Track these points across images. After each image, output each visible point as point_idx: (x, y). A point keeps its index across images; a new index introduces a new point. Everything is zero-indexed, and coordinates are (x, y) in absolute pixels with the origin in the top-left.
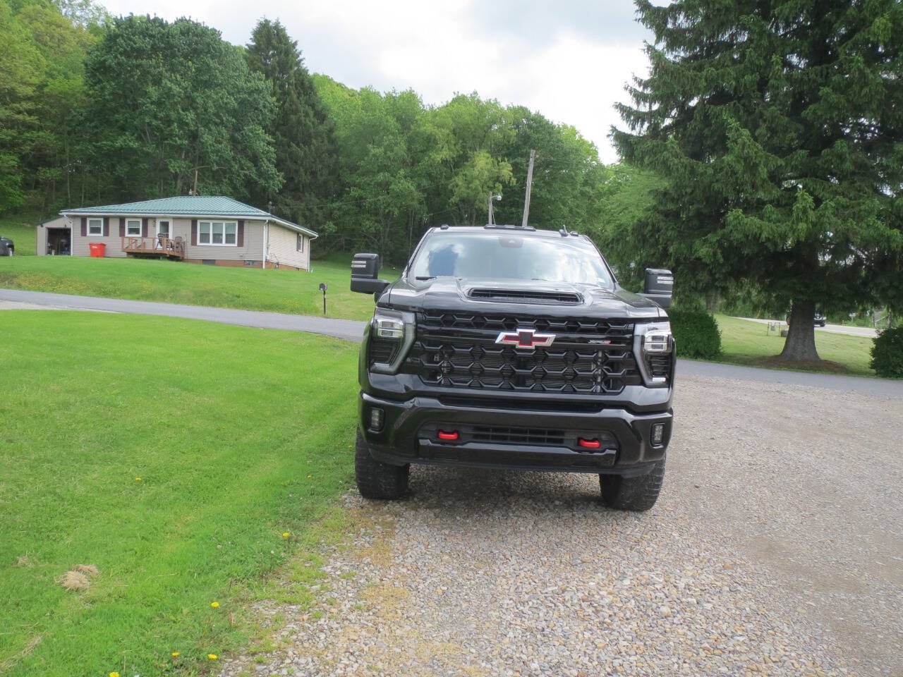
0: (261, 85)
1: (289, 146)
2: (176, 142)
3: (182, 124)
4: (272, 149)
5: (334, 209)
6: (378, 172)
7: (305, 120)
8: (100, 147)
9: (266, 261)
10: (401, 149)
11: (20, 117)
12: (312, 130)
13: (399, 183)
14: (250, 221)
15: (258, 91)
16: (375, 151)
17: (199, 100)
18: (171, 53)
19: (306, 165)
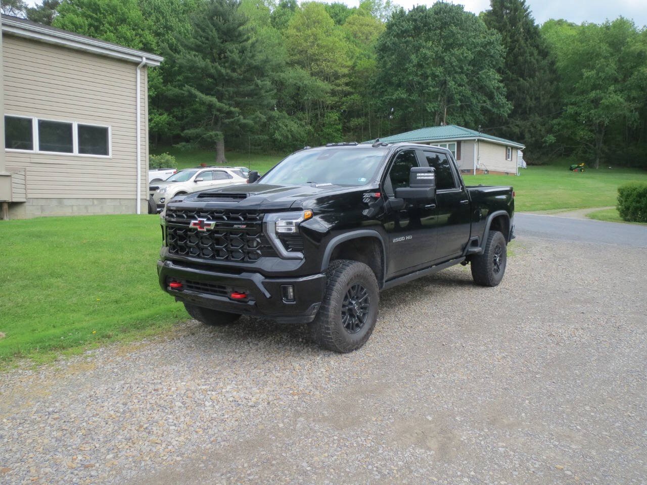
0: (493, 38)
1: (518, 80)
2: (430, 90)
3: (434, 76)
4: (501, 85)
5: (555, 124)
6: (592, 90)
7: (530, 59)
8: (384, 100)
9: (477, 169)
10: (612, 68)
11: (340, 88)
12: (536, 66)
13: (609, 97)
14: (465, 141)
15: (490, 43)
16: (587, 73)
17: (446, 58)
18: (428, 29)
19: (531, 93)
